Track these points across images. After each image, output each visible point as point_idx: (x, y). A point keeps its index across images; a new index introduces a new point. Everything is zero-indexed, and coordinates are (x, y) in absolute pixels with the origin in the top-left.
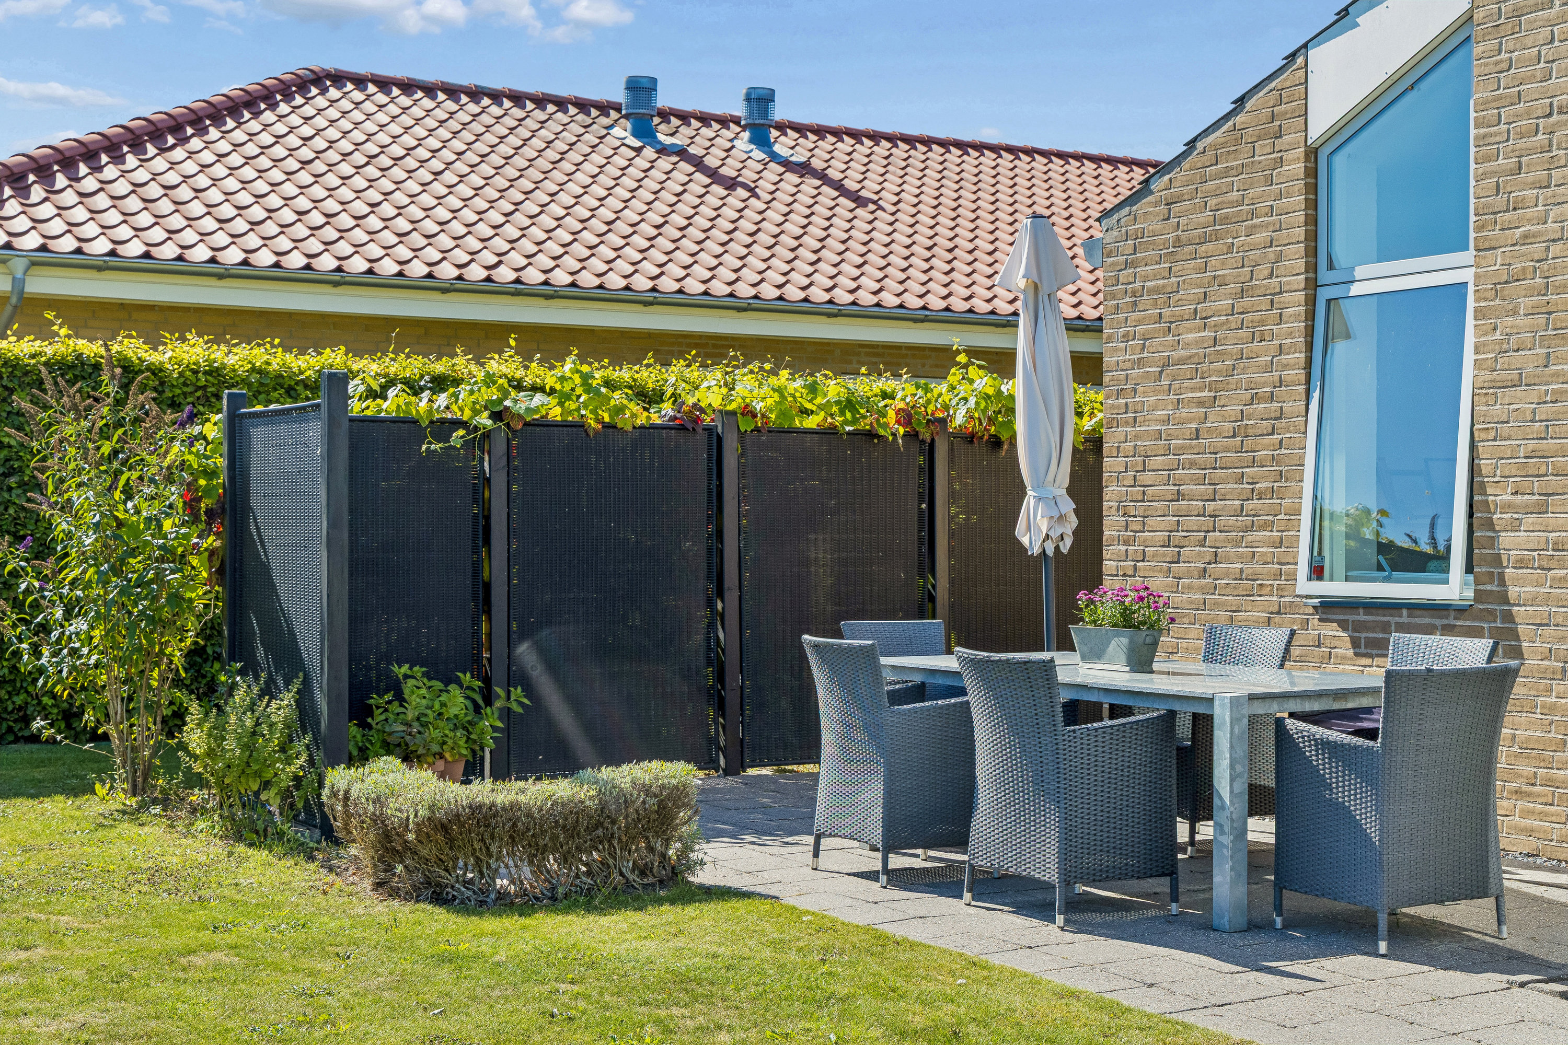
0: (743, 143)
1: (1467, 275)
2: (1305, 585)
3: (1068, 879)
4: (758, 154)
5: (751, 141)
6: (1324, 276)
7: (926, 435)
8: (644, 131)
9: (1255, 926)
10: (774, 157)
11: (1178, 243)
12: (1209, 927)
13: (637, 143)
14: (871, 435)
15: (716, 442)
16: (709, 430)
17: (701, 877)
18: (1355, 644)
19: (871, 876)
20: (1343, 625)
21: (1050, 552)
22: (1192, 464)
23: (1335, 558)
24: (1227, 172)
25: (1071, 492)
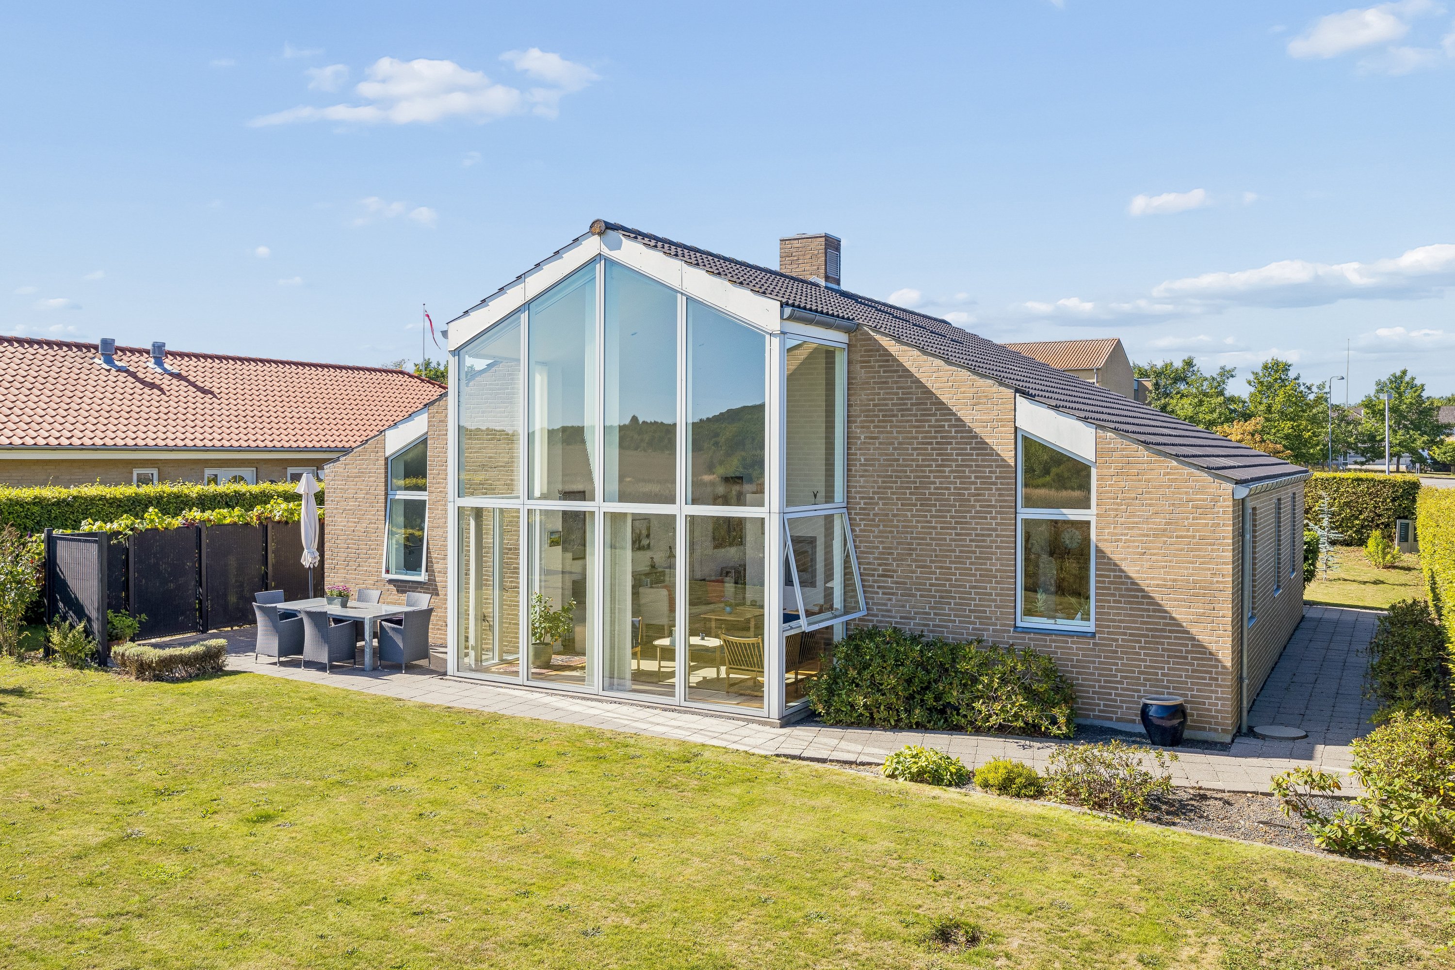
0: (151, 364)
1: (426, 498)
2: (385, 576)
3: (330, 660)
4: (159, 370)
5: (155, 363)
6: (390, 492)
7: (264, 522)
8: (109, 360)
9: (375, 669)
10: (165, 370)
11: (348, 476)
12: (363, 670)
13: (108, 368)
14: (247, 524)
15: (199, 531)
16: (197, 527)
17: (227, 668)
18: (398, 591)
19: (275, 664)
20: (395, 586)
21: (312, 566)
22: (352, 539)
23: (393, 568)
24: (362, 460)
25: (317, 549)
